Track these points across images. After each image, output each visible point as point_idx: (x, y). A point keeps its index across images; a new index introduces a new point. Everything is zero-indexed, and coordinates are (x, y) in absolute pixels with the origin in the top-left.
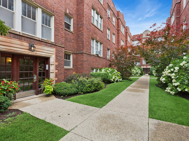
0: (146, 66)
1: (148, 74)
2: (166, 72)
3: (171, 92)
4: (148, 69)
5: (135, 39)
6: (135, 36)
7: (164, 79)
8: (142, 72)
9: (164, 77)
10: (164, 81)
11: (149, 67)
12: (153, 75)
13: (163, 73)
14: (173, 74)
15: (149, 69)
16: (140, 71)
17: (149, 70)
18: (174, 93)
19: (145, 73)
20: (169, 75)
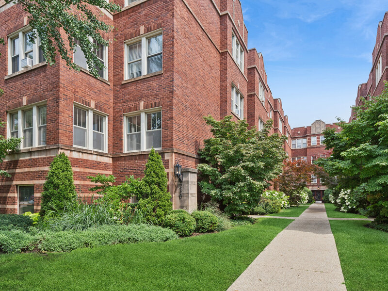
0: (317, 187)
1: (321, 202)
2: (341, 195)
3: (344, 210)
4: (321, 192)
5: (296, 134)
6: (296, 129)
7: (340, 200)
8: (311, 198)
9: (340, 199)
10: (340, 202)
11: (322, 188)
12: (330, 202)
13: (340, 195)
14: (347, 196)
15: (323, 192)
16: (307, 196)
17: (323, 194)
18: (346, 210)
19: (316, 200)
20: (344, 196)
